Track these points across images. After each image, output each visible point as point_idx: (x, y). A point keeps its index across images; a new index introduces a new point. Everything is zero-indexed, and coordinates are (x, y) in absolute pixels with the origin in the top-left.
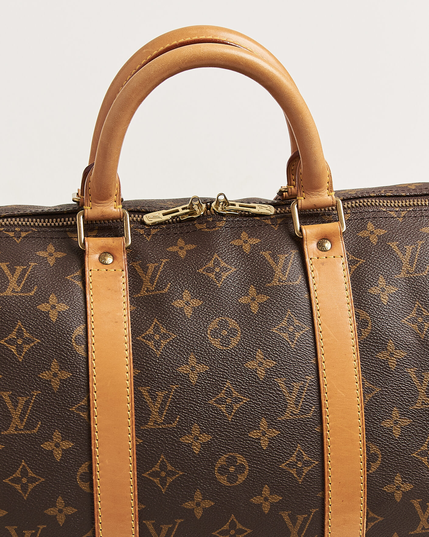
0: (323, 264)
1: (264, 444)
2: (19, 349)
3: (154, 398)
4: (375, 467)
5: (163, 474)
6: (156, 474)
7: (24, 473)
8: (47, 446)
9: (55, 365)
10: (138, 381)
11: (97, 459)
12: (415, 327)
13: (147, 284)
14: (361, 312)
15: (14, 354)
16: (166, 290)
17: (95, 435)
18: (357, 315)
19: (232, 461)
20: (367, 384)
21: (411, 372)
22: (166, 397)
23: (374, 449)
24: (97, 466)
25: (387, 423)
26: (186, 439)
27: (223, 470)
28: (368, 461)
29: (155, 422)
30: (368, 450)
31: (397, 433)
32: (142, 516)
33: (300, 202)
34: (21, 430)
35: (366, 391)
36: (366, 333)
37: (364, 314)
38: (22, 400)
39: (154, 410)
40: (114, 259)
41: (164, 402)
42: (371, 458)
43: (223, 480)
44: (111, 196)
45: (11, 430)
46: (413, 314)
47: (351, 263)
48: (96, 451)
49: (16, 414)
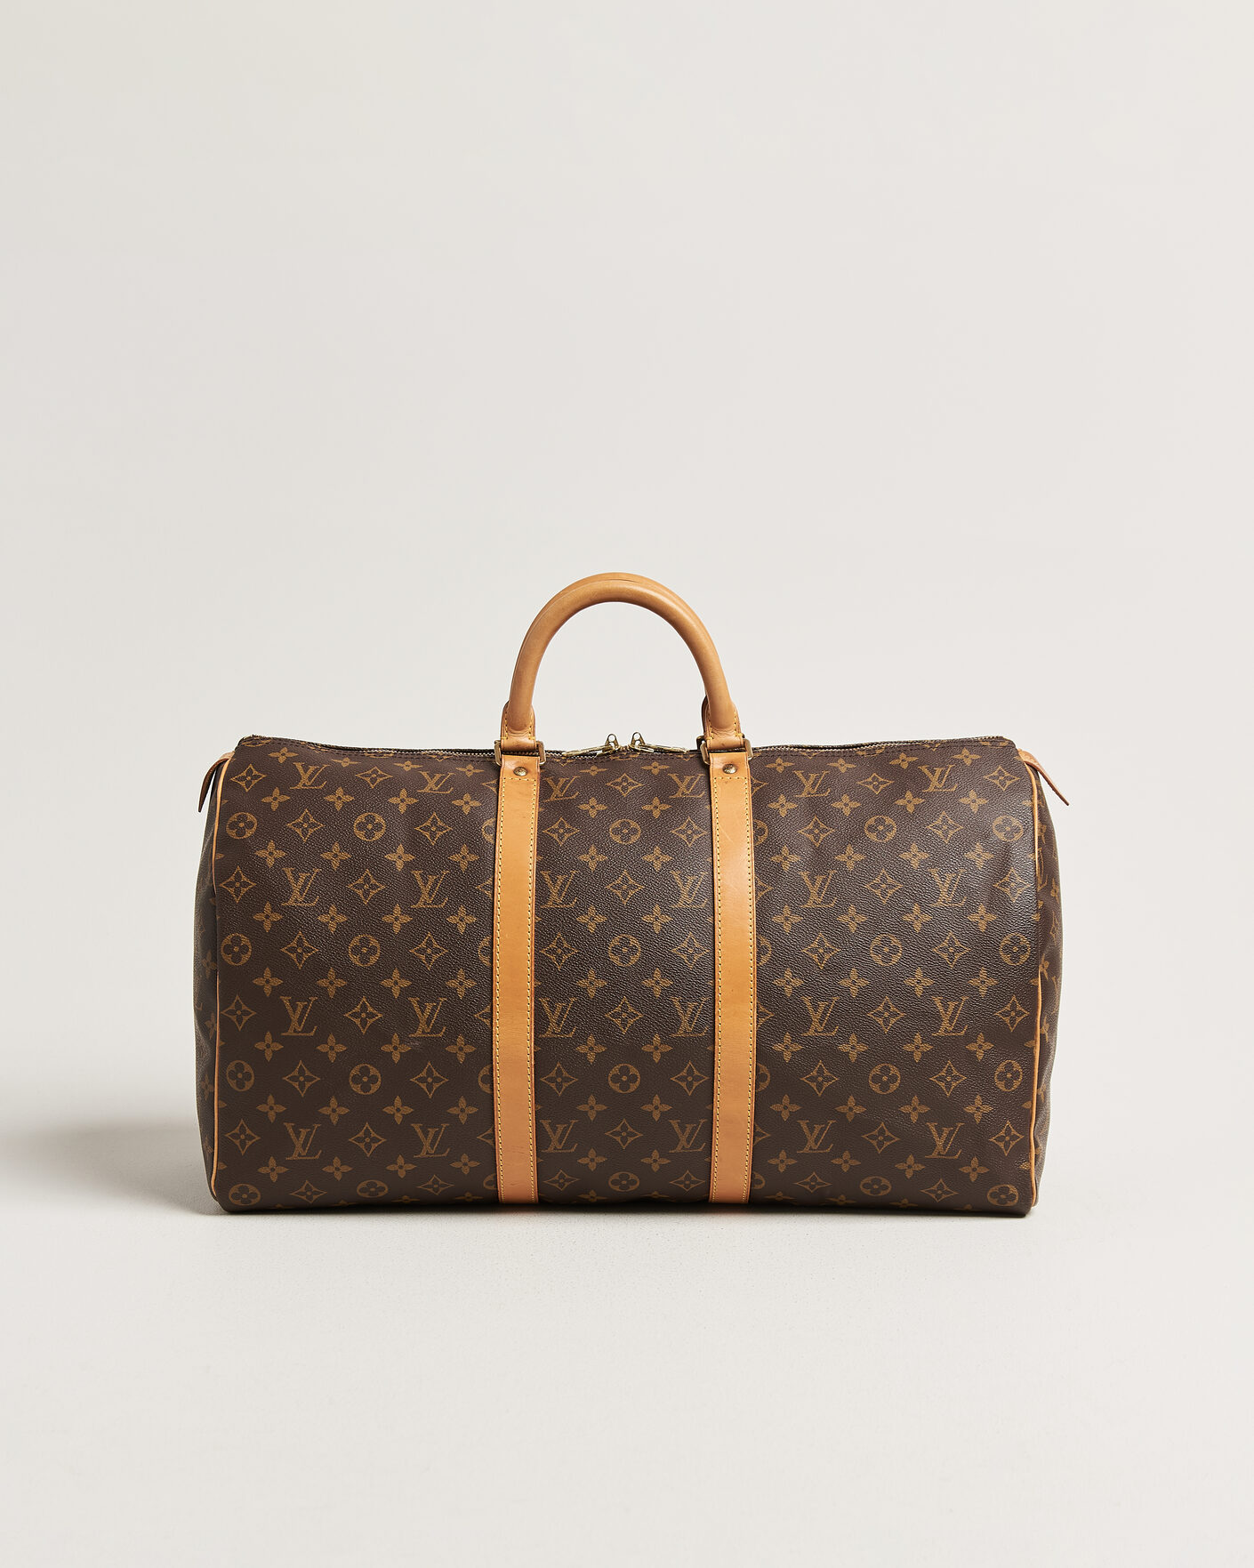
0: (726, 783)
1: (657, 929)
2: (433, 835)
3: (554, 882)
4: (764, 960)
5: (560, 951)
6: (553, 951)
7: (429, 944)
8: (452, 919)
9: (464, 849)
10: (540, 867)
11: (497, 933)
12: (811, 837)
13: (557, 791)
14: (759, 822)
15: (427, 839)
16: (574, 797)
17: (497, 911)
18: (755, 825)
19: (625, 942)
20: (760, 883)
21: (804, 875)
22: (566, 880)
23: (765, 942)
24: (497, 941)
25: (778, 919)
26: (582, 919)
27: (616, 950)
28: (758, 953)
29: (555, 903)
30: (758, 942)
31: (787, 928)
32: (538, 993)
33: (708, 741)
34: (429, 904)
35: (758, 889)
36: (762, 839)
37: (761, 824)
38: (431, 879)
39: (554, 891)
40: (527, 773)
41: (564, 884)
42: (761, 951)
43: (616, 960)
44: (526, 726)
45: (420, 904)
46: (810, 826)
47: (754, 785)
48: (497, 926)
49: (425, 891)
